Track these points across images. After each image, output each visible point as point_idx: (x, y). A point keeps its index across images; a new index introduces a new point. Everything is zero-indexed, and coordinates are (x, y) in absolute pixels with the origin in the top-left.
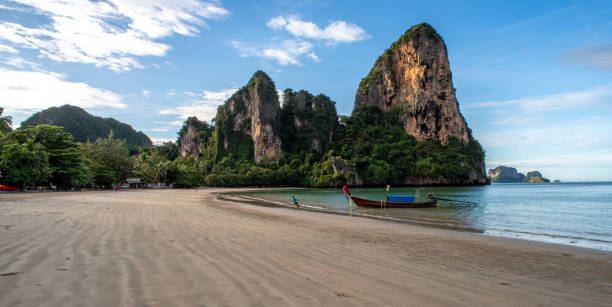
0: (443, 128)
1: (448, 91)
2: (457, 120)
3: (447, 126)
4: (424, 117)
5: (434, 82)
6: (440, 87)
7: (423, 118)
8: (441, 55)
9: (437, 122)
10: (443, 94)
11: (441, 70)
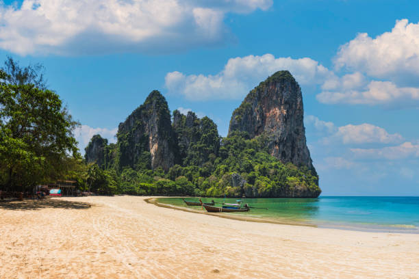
0: (296, 156)
1: (301, 128)
2: (305, 151)
3: (298, 155)
4: (284, 145)
5: (293, 120)
6: (296, 124)
7: (284, 147)
8: (299, 100)
9: (292, 150)
10: (298, 130)
11: (298, 111)
